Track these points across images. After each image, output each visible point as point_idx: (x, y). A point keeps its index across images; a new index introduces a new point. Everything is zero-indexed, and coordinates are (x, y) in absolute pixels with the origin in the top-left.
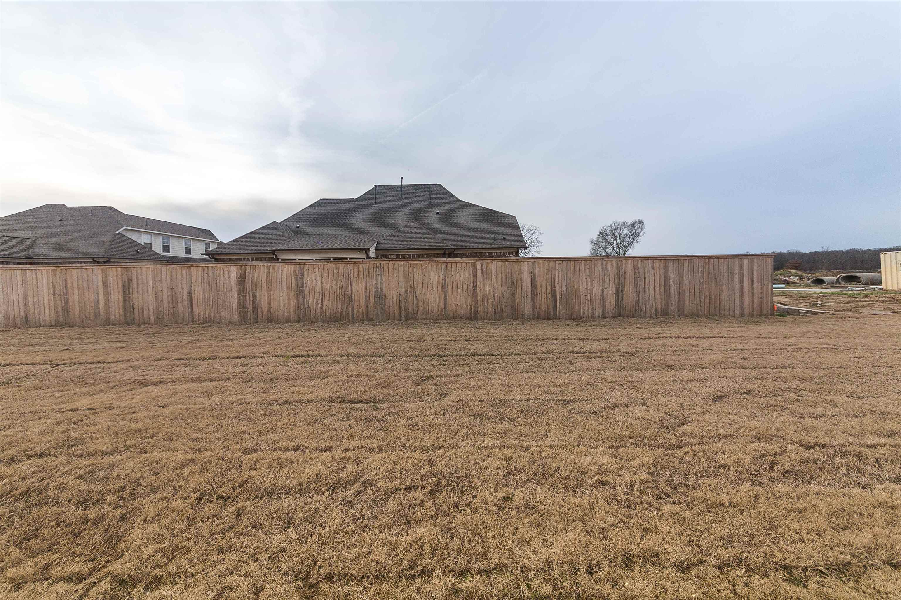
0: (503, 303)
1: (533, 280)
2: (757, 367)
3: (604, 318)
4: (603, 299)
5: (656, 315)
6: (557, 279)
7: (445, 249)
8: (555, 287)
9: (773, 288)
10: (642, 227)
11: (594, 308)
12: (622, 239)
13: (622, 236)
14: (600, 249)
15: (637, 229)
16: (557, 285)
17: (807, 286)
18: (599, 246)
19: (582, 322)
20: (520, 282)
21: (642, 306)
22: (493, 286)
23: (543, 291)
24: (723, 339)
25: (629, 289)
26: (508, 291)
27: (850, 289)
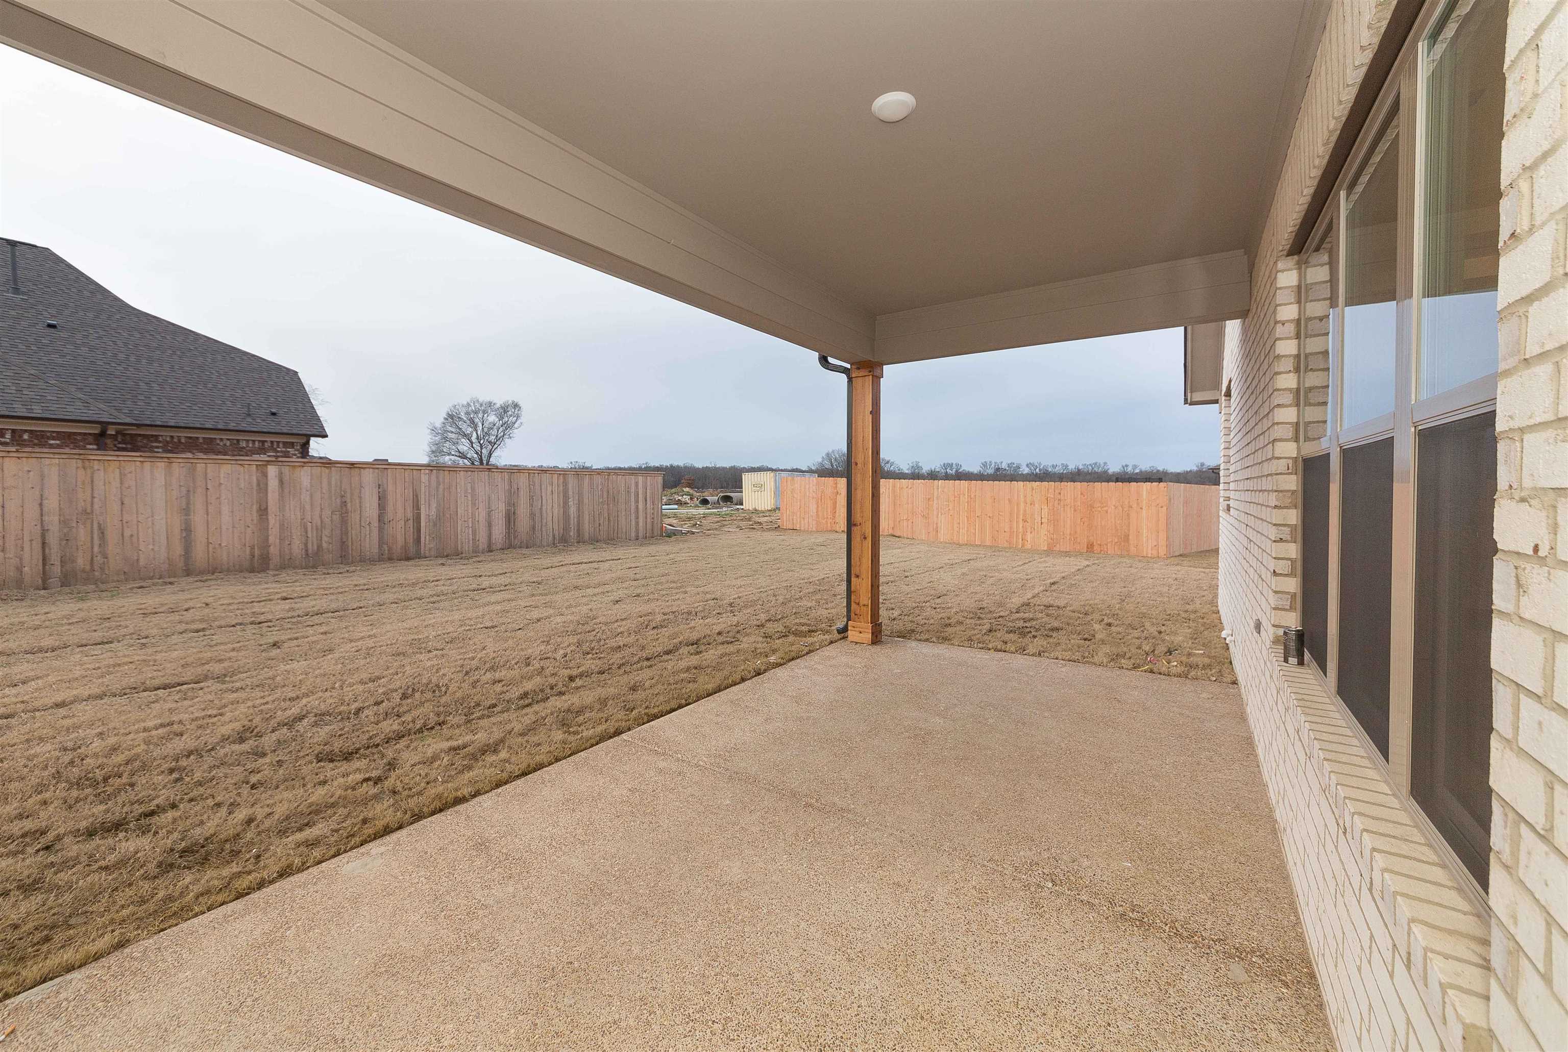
0: (325, 539)
1: (382, 499)
2: (645, 578)
3: (491, 551)
4: (490, 525)
5: (554, 544)
6: (423, 496)
7: (104, 425)
8: (419, 509)
9: (662, 509)
10: (518, 414)
11: (477, 539)
12: (486, 430)
13: (486, 425)
14: (447, 444)
15: (511, 416)
16: (422, 507)
17: (696, 506)
18: (445, 439)
19: (461, 559)
20: (357, 501)
21: (538, 534)
22: (303, 509)
23: (400, 514)
24: (620, 561)
25: (523, 511)
26: (334, 517)
27: (725, 509)
